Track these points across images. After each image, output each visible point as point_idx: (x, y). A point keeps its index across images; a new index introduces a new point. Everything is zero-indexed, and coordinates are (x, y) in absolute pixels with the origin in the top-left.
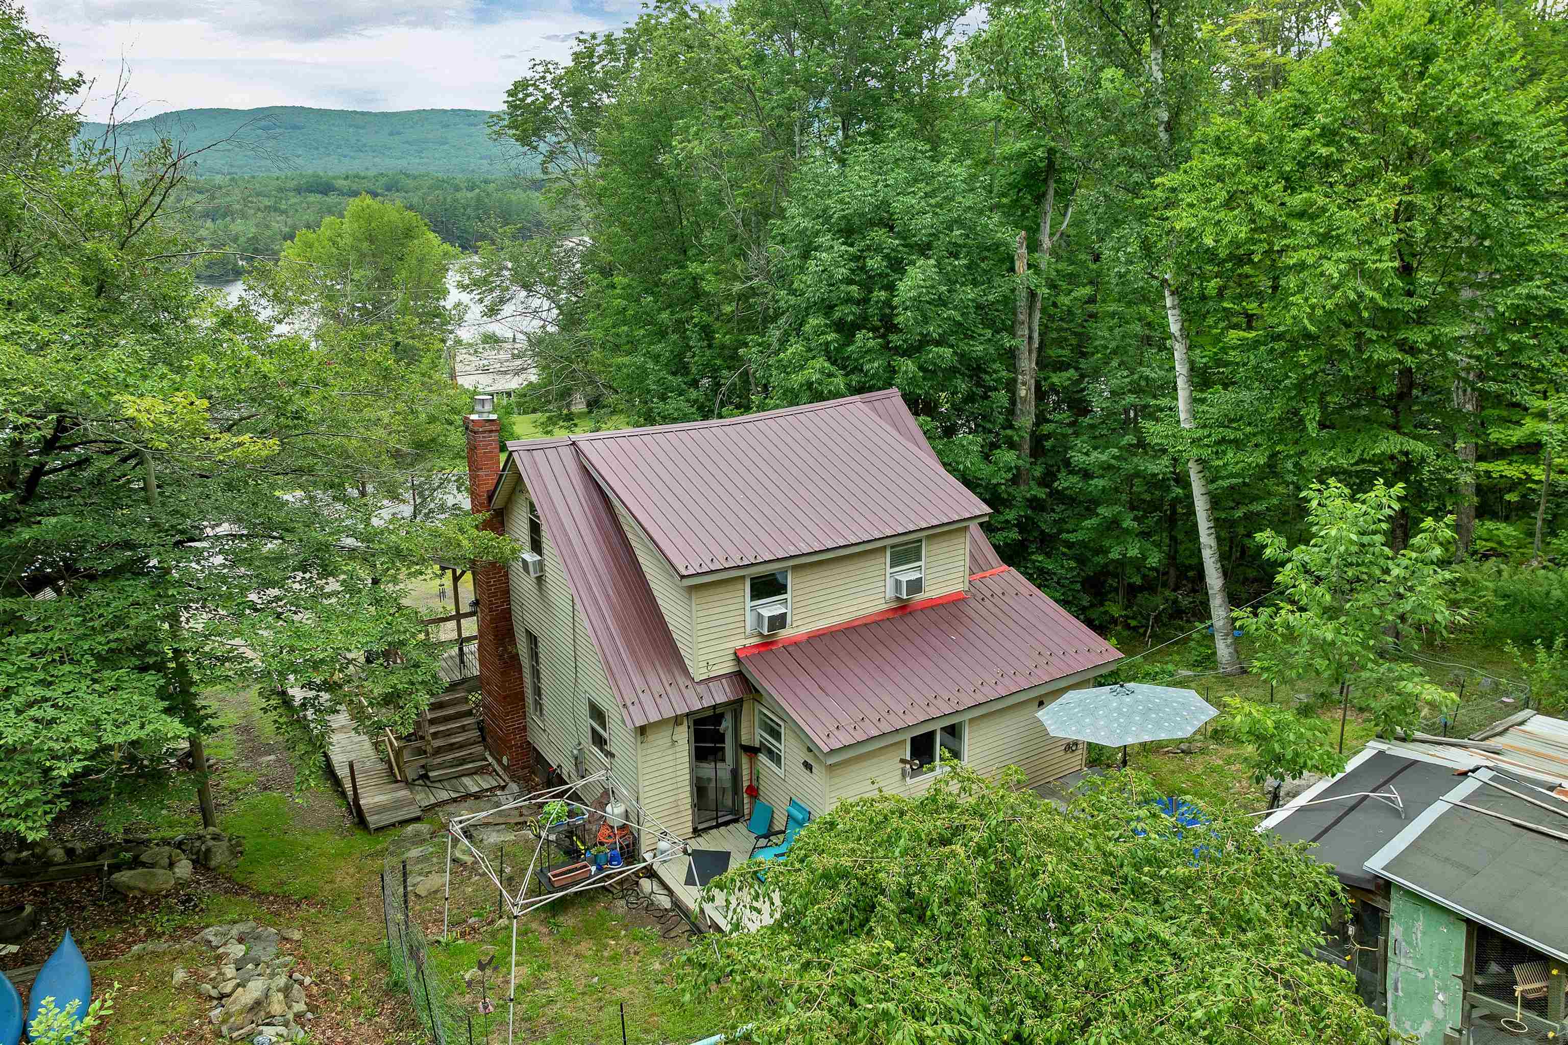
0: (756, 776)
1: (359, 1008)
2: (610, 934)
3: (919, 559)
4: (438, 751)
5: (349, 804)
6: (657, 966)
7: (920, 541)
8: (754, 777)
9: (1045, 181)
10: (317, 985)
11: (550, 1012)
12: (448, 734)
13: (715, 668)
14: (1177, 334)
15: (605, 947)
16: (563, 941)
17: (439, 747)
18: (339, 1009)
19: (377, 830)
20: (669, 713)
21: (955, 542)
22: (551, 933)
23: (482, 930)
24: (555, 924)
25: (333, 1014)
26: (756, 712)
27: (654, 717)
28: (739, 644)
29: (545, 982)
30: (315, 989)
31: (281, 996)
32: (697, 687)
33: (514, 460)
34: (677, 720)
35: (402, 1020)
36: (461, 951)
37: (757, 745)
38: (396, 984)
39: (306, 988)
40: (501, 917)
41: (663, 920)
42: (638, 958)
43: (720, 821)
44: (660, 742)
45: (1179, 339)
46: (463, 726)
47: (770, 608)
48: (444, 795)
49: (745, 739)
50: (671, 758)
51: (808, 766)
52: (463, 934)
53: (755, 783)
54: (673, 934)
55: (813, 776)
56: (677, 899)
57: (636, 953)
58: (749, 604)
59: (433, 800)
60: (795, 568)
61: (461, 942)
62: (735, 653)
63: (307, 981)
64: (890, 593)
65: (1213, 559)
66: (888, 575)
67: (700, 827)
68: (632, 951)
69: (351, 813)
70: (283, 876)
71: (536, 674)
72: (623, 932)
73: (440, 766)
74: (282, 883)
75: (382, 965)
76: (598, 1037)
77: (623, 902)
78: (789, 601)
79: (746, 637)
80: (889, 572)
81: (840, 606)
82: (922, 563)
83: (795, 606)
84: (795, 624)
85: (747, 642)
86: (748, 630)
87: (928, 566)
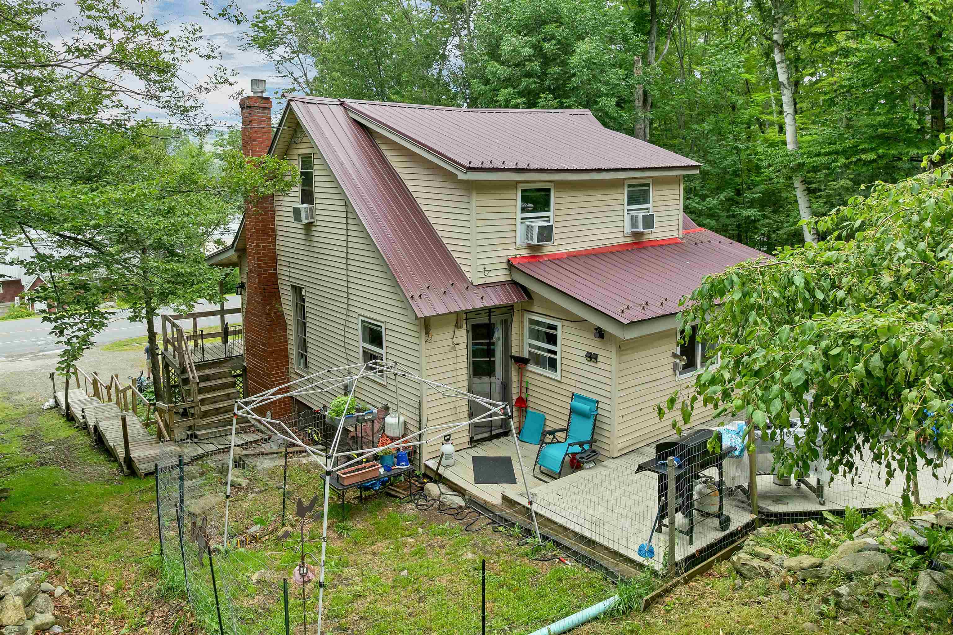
0: (524, 388)
1: (123, 618)
2: (407, 533)
3: (646, 201)
4: (205, 414)
5: (120, 465)
6: (470, 556)
7: (648, 185)
8: (524, 390)
9: (651, 21)
10: (70, 595)
11: (360, 606)
12: (215, 400)
13: (490, 274)
14: (785, 82)
15: (405, 545)
16: (356, 543)
17: (206, 412)
18: (97, 621)
19: (146, 475)
21: (672, 192)
22: (340, 536)
23: (263, 539)
24: (344, 528)
25: (89, 627)
26: (526, 323)
28: (511, 253)
29: (347, 579)
30: (68, 601)
31: (19, 601)
32: (474, 289)
33: (291, 109)
34: (458, 322)
35: (177, 627)
36: (244, 558)
37: (526, 355)
38: (170, 589)
39: (56, 600)
40: (284, 525)
41: (459, 517)
42: (444, 551)
43: (494, 433)
44: (442, 342)
45: (787, 86)
46: (228, 395)
47: (537, 222)
48: (212, 448)
49: (515, 351)
50: (452, 361)
51: (592, 357)
52: (243, 544)
53: (524, 396)
54: (475, 527)
55: (599, 365)
56: (471, 495)
57: (442, 547)
58: (520, 216)
59: (201, 451)
61: (242, 550)
62: (509, 261)
63: (59, 591)
64: (628, 229)
66: (626, 212)
67: (476, 438)
68: (436, 545)
69: (122, 471)
70: (47, 512)
71: (303, 327)
72: (420, 530)
73: (208, 426)
74: (45, 517)
75: (152, 573)
76: (427, 630)
77: (412, 506)
78: (552, 218)
79: (517, 248)
80: (627, 208)
81: (590, 233)
82: (650, 205)
83: (556, 225)
84: (556, 243)
85: (518, 253)
86: (518, 243)
87: (654, 209)
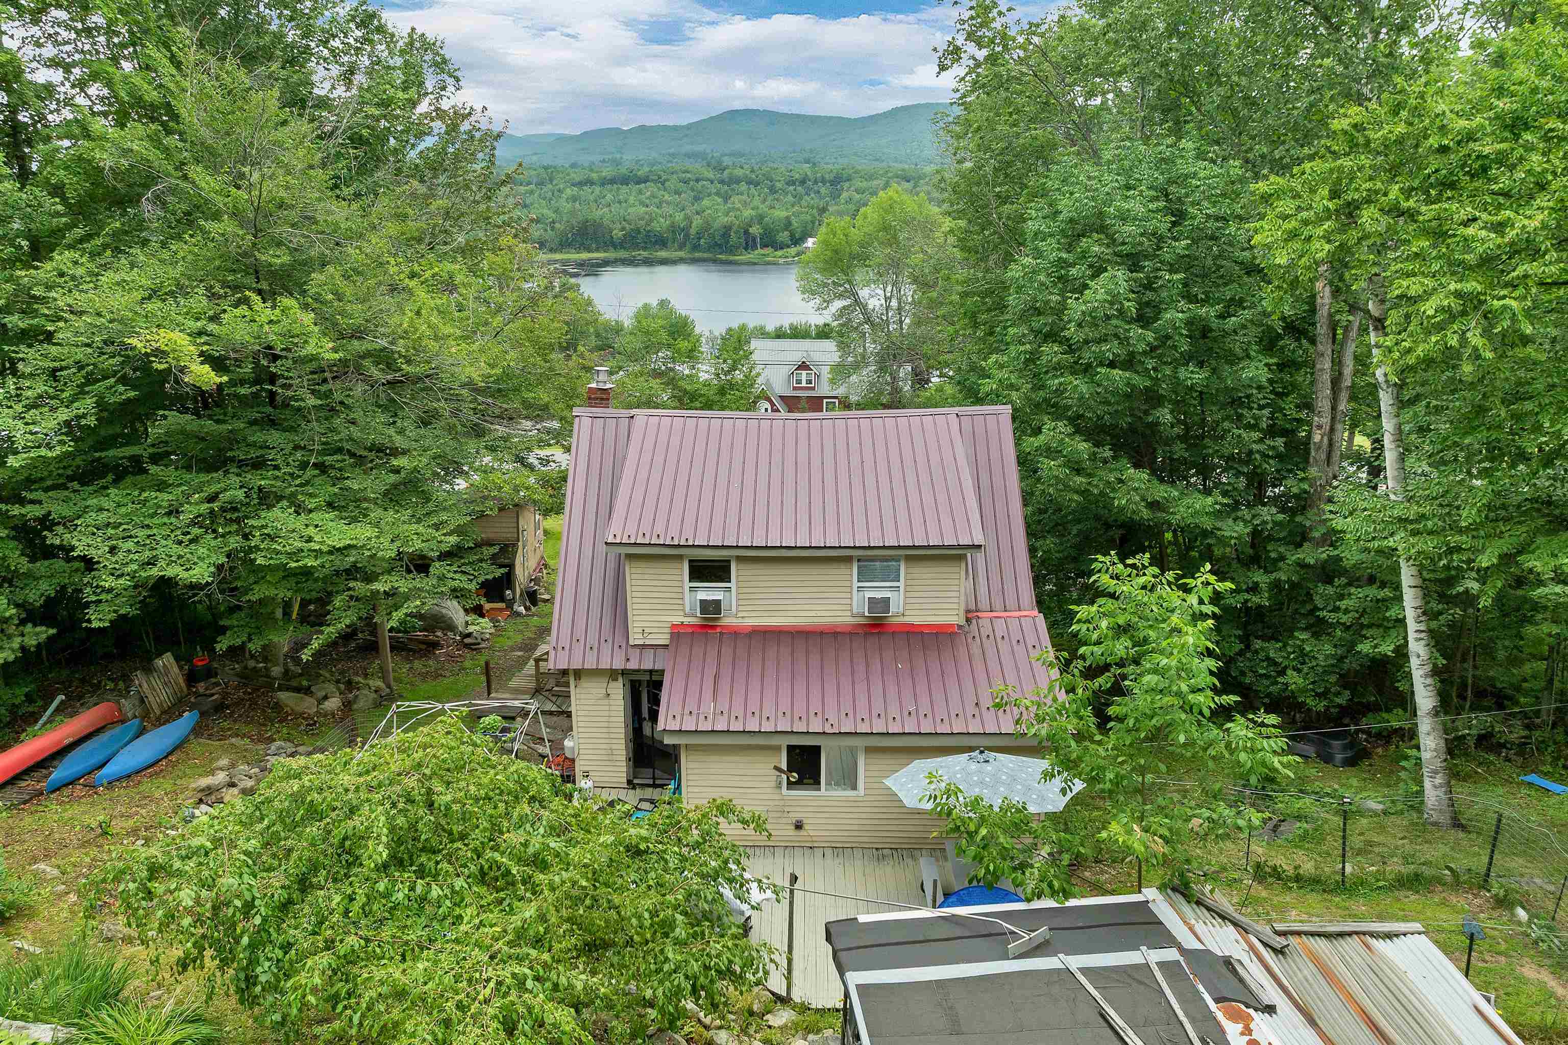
7: (899, 560)
13: (650, 636)
20: (605, 664)
27: (590, 664)
28: (678, 619)
32: (630, 649)
34: (613, 674)
43: (657, 782)
44: (594, 691)
47: (709, 592)
50: (606, 708)
58: (687, 584)
60: (739, 559)
62: (673, 627)
64: (857, 607)
65: (1421, 672)
66: (855, 589)
78: (734, 590)
79: (686, 615)
80: (856, 584)
81: (798, 608)
82: (901, 584)
83: (741, 596)
84: (740, 615)
85: (687, 620)
86: (687, 609)
87: (908, 589)
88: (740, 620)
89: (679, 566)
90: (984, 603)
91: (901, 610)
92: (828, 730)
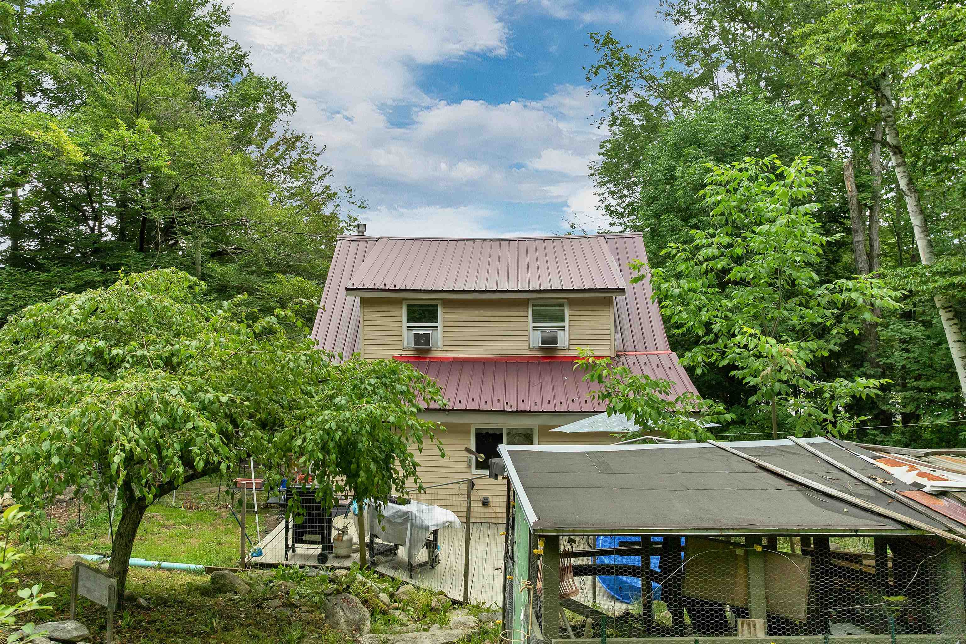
3: (563, 320)
7: (562, 305)
14: (905, 188)
28: (396, 353)
45: (908, 193)
47: (422, 328)
58: (405, 325)
60: (444, 301)
62: (392, 358)
64: (533, 342)
66: (531, 328)
78: (440, 329)
79: (404, 350)
80: (532, 324)
81: (487, 343)
82: (566, 324)
83: (445, 334)
84: (445, 348)
85: (404, 353)
86: (405, 345)
87: (572, 328)
88: (444, 353)
89: (400, 310)
90: (629, 346)
91: (567, 345)
92: (508, 409)
